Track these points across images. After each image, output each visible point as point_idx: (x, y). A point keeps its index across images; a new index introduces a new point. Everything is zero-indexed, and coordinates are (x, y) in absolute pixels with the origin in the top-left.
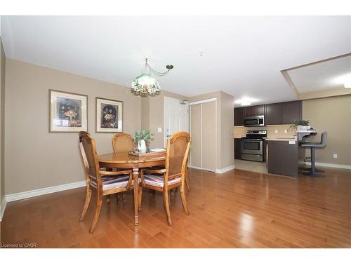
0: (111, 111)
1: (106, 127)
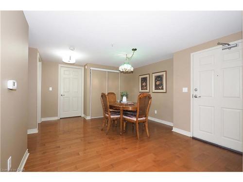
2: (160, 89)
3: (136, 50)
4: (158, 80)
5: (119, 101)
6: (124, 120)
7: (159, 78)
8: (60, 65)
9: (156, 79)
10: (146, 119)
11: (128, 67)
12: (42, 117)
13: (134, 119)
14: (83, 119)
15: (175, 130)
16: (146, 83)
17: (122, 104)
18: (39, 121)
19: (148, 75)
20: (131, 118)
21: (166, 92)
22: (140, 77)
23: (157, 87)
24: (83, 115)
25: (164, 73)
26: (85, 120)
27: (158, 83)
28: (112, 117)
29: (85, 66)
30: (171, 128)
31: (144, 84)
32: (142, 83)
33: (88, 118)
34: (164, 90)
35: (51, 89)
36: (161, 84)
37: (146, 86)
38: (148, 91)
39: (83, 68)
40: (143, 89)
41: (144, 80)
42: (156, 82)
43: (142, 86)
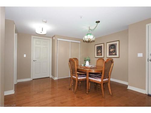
0: (113, 47)
1: (111, 55)
2: (113, 55)
3: (99, 22)
4: (112, 48)
5: (83, 65)
6: (90, 81)
9: (110, 47)
10: (108, 80)
11: (91, 37)
12: (18, 78)
13: (99, 80)
14: (51, 80)
15: (129, 88)
16: (101, 50)
17: (87, 68)
18: (15, 83)
20: (96, 80)
21: (119, 57)
22: (96, 46)
23: (111, 53)
24: (51, 76)
25: (117, 42)
26: (53, 80)
27: (111, 50)
28: (79, 78)
29: (53, 38)
30: (127, 86)
31: (99, 51)
33: (56, 78)
34: (117, 56)
35: (25, 56)
36: (115, 51)
37: (101, 52)
38: (103, 56)
39: (51, 39)
40: (98, 55)
41: (100, 48)
42: (110, 49)
43: (97, 53)
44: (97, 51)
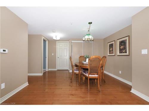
2: (123, 53)
4: (122, 45)
7: (123, 43)
8: (57, 42)
9: (120, 44)
15: (133, 91)
16: (113, 48)
19: (114, 42)
22: (108, 44)
23: (121, 51)
24: (69, 70)
25: (127, 38)
27: (122, 47)
31: (111, 49)
32: (110, 49)
33: (71, 71)
34: (128, 53)
35: (53, 54)
36: (125, 48)
37: (113, 50)
38: (114, 54)
40: (110, 53)
41: (111, 46)
43: (110, 51)
44: (109, 49)
